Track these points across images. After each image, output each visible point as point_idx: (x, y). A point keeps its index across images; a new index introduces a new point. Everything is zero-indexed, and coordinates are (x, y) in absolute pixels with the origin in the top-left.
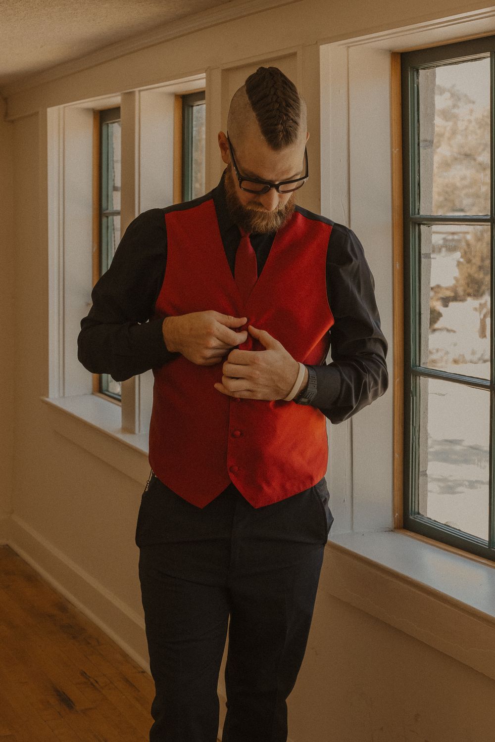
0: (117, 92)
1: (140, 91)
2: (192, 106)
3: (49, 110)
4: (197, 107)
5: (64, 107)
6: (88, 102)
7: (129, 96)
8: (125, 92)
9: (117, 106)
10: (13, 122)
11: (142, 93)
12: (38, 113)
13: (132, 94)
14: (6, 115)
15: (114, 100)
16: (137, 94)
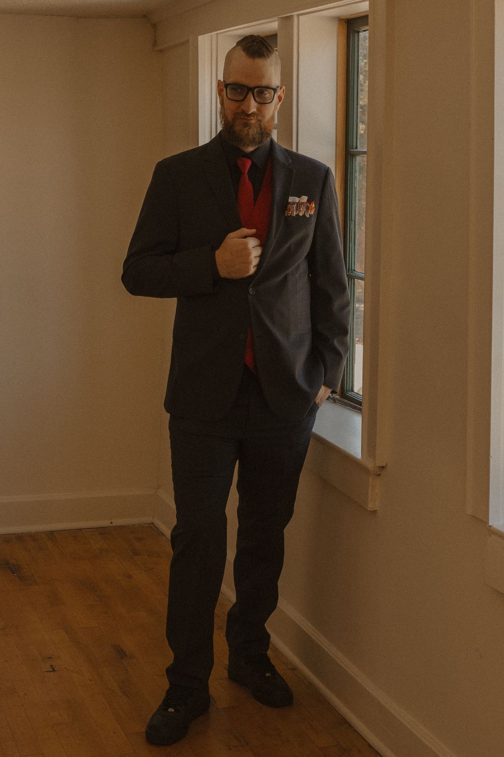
0: (274, 16)
1: (298, 15)
2: (358, 32)
3: (200, 38)
4: (364, 33)
5: (217, 34)
6: (244, 28)
7: (287, 21)
8: (283, 16)
9: (272, 33)
10: (161, 51)
11: (301, 17)
12: (188, 41)
13: (291, 17)
14: (155, 44)
15: (269, 26)
16: (295, 19)
